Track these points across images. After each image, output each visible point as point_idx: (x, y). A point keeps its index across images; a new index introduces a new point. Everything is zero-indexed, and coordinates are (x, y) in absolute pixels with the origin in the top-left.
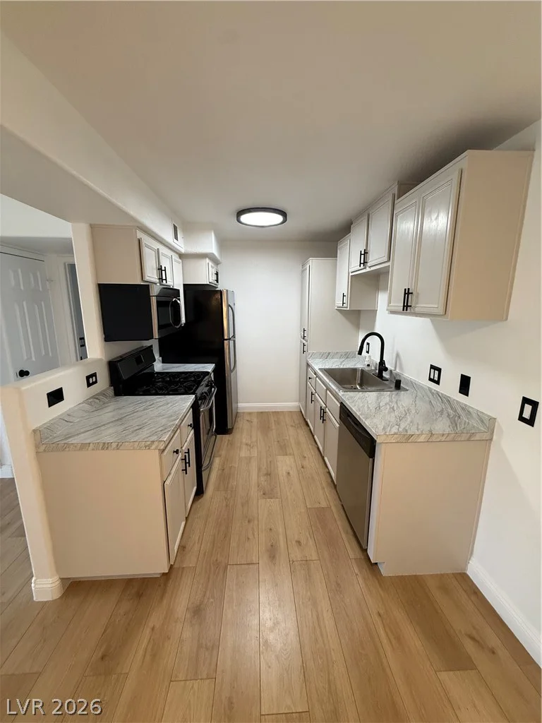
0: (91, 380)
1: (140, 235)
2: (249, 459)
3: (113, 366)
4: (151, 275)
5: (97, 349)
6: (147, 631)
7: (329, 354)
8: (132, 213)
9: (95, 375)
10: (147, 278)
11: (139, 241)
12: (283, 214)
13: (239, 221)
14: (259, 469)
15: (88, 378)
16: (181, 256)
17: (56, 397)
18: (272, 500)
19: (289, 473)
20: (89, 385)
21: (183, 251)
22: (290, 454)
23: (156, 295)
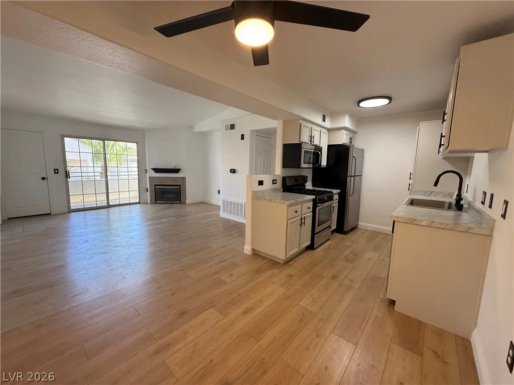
0: (274, 182)
1: (301, 121)
2: (349, 247)
3: (284, 179)
4: (305, 138)
5: (278, 170)
6: (272, 272)
8: (297, 113)
9: (276, 180)
10: (302, 141)
11: (300, 124)
12: (390, 98)
13: (358, 106)
14: (352, 252)
15: (273, 180)
16: (329, 130)
17: (261, 183)
18: (349, 264)
19: (370, 259)
20: (273, 183)
21: (329, 127)
23: (305, 148)
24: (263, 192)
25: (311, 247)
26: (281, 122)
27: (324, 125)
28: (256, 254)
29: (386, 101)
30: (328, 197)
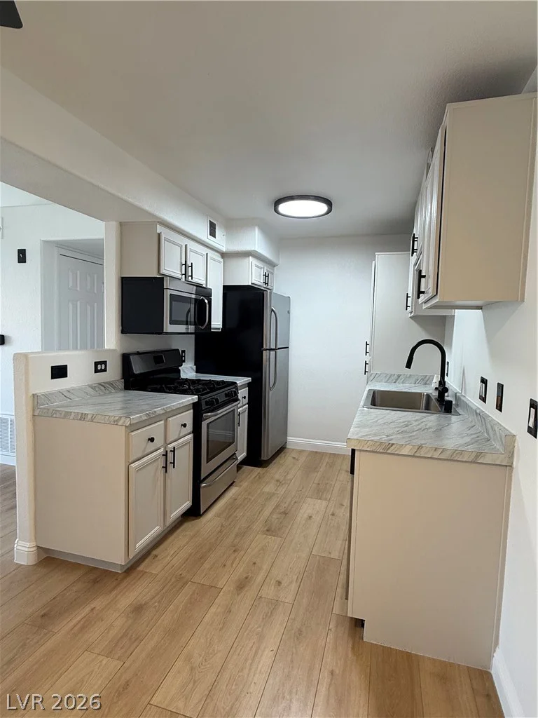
0: (100, 367)
1: (159, 229)
2: (270, 496)
3: (126, 359)
4: (171, 267)
5: (112, 340)
6: (88, 609)
7: (399, 376)
9: (105, 363)
10: (163, 271)
11: (159, 235)
12: (328, 202)
13: (276, 211)
14: (277, 506)
15: (96, 364)
16: (223, 255)
17: (59, 372)
18: (273, 538)
19: (310, 517)
20: (97, 371)
21: (224, 249)
22: (326, 499)
23: (170, 289)
24: (66, 394)
25: (194, 512)
26: (114, 225)
27: (215, 245)
28: (48, 560)
29: (321, 208)
30: (227, 395)
